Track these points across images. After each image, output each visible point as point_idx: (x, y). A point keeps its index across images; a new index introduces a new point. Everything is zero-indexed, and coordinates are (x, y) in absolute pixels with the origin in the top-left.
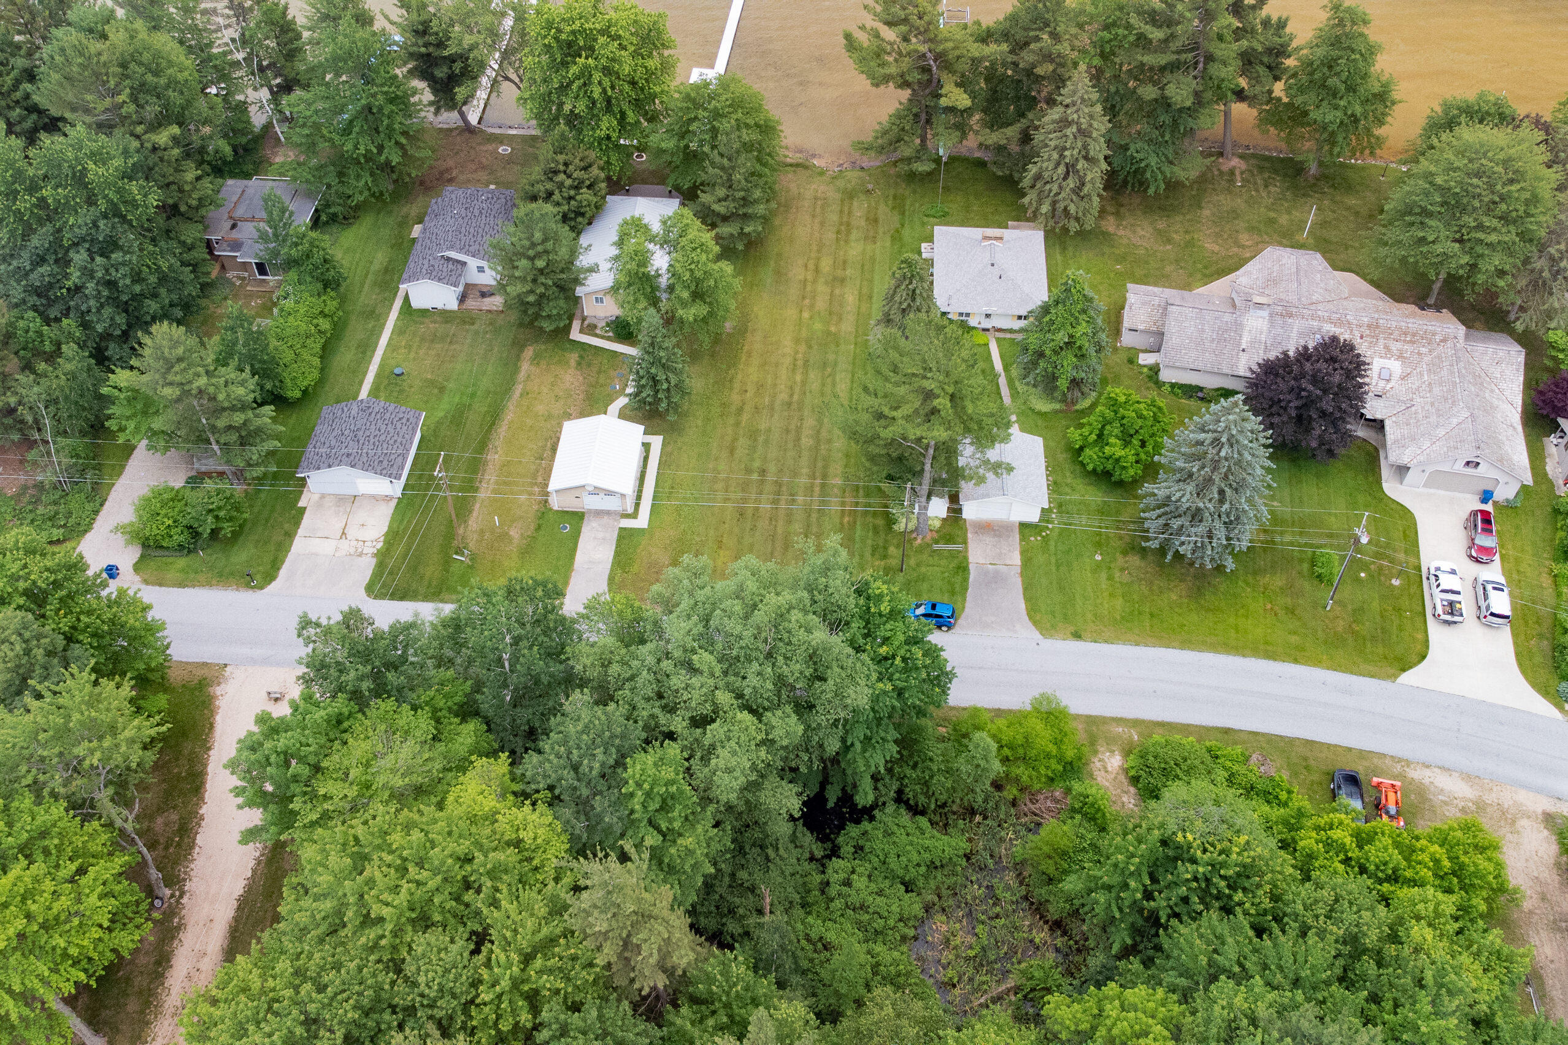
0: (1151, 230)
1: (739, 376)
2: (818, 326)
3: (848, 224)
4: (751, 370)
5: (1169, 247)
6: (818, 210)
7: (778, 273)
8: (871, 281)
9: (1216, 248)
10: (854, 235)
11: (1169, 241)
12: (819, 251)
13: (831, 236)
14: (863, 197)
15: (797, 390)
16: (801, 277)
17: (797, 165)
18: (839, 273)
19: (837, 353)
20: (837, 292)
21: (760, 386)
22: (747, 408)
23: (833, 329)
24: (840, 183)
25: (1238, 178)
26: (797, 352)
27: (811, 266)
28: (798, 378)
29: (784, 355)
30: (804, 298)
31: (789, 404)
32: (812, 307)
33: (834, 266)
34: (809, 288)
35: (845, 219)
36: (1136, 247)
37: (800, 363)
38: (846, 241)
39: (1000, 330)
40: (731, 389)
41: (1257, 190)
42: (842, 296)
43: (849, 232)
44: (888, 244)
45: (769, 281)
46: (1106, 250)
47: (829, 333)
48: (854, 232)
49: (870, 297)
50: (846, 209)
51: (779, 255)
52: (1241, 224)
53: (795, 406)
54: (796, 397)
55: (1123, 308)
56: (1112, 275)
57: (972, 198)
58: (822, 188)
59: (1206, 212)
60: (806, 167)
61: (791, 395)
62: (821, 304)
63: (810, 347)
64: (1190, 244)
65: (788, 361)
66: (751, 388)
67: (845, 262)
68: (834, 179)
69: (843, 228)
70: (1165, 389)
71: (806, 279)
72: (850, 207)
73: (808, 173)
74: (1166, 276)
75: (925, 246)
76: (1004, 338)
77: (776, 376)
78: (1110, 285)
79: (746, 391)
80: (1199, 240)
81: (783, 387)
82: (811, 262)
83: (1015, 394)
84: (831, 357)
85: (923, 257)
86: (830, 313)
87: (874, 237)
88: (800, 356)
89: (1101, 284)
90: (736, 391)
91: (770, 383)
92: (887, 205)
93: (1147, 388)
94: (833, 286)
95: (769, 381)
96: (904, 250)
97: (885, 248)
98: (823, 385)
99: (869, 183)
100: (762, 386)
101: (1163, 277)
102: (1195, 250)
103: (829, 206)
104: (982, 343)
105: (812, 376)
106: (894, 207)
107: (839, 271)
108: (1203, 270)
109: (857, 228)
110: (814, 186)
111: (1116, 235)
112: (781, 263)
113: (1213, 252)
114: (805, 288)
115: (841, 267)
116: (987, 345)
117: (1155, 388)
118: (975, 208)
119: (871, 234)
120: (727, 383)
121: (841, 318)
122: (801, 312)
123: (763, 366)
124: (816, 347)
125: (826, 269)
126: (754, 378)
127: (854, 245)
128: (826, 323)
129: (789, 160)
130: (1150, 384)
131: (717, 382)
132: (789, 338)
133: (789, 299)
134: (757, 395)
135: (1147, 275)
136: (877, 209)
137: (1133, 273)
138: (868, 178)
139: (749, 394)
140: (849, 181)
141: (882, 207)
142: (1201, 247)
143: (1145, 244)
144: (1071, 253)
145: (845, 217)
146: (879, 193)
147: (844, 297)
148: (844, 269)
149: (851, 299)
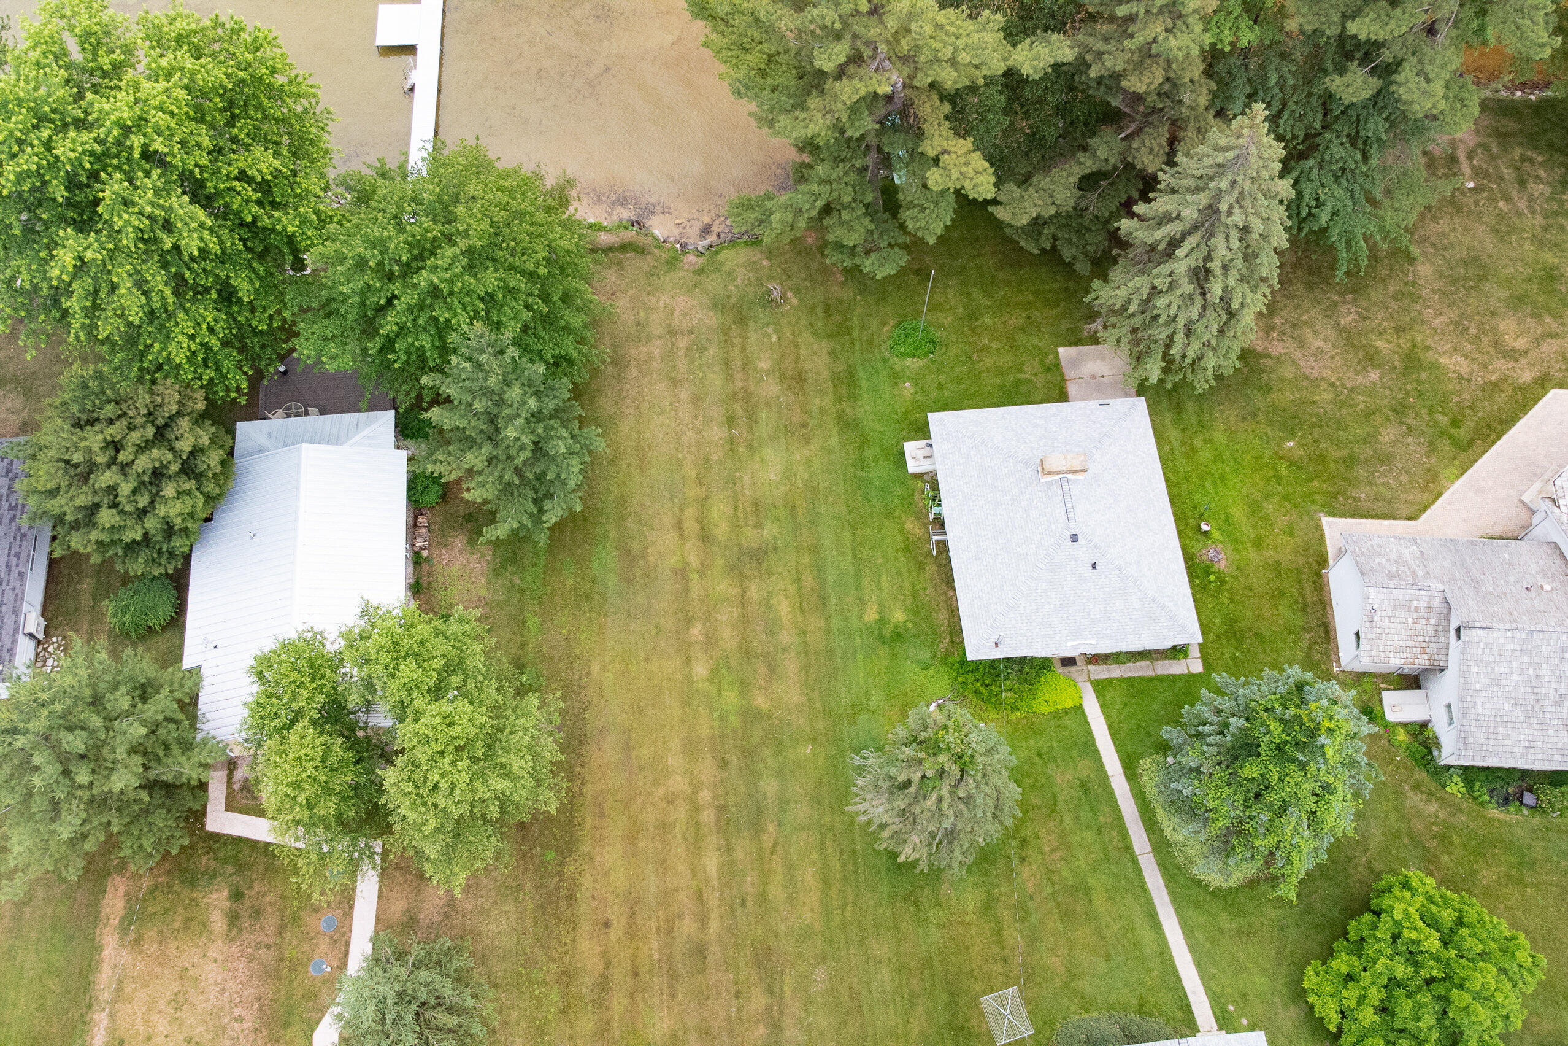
0: (1329, 332)
1: (586, 881)
2: (731, 698)
3: (747, 396)
4: (611, 855)
5: (1374, 375)
6: (682, 365)
7: (629, 556)
8: (815, 549)
9: (1463, 366)
10: (767, 421)
11: (1371, 358)
12: (699, 481)
13: (718, 433)
14: (763, 316)
15: (713, 899)
16: (673, 561)
17: (623, 247)
18: (751, 537)
19: (779, 773)
20: (754, 590)
21: (633, 902)
22: (618, 974)
23: (761, 701)
24: (714, 284)
25: (1465, 168)
26: (697, 787)
27: (691, 526)
28: (711, 863)
29: (671, 799)
30: (689, 621)
31: (700, 950)
32: (710, 640)
33: (736, 525)
34: (696, 590)
35: (739, 384)
36: (1315, 383)
37: (708, 816)
38: (751, 448)
39: (1095, 659)
40: (574, 923)
41: (1508, 199)
42: (766, 603)
43: (752, 417)
44: (834, 440)
45: (612, 581)
46: (1259, 401)
47: (750, 715)
48: (763, 414)
49: (823, 599)
50: (736, 354)
51: (622, 501)
52: (1498, 294)
53: (714, 954)
54: (714, 925)
55: (1322, 561)
56: (1283, 469)
57: (976, 293)
58: (681, 302)
59: (1425, 270)
60: (640, 251)
61: (703, 921)
62: (728, 637)
63: (724, 764)
64: (1411, 361)
65: (681, 813)
66: (616, 913)
67: (756, 504)
68: (700, 272)
69: (738, 407)
70: (1456, 787)
71: (686, 564)
72: (743, 349)
73: (645, 264)
74: (1385, 459)
75: (911, 448)
76: (1110, 681)
77: (663, 865)
78: (1286, 497)
79: (607, 924)
80: (1428, 348)
81: (683, 896)
82: (690, 513)
83: (1161, 846)
84: (770, 786)
85: (911, 470)
86: (748, 654)
87: (804, 425)
88: (705, 795)
89: (1267, 497)
90: (585, 927)
91: (653, 889)
92: (814, 334)
93: (1416, 787)
94: (742, 577)
95: (652, 885)
96: (868, 453)
97: (829, 452)
98: (765, 877)
99: (771, 278)
100: (637, 901)
101: (1382, 462)
102: (1424, 376)
103: (702, 350)
104: (1069, 704)
105: (739, 854)
106: (829, 336)
107: (749, 532)
108: (1452, 431)
109: (767, 405)
110: (664, 299)
111: (1269, 356)
112: (630, 523)
113: (1460, 378)
114: (687, 591)
115: (751, 520)
116: (1079, 709)
117: (1433, 786)
118: (988, 320)
119: (797, 419)
120: (564, 904)
121: (772, 669)
122: (688, 660)
123: (631, 838)
124: (734, 761)
125: (721, 530)
126: (620, 879)
127: (768, 452)
128: (744, 688)
129: (604, 238)
130: (1420, 775)
131: (542, 908)
132: (675, 744)
133: (659, 630)
134: (633, 932)
135: (1350, 461)
136: (797, 346)
137: (1321, 459)
138: (765, 263)
139: (614, 934)
140: (731, 276)
141: (806, 338)
142: (1434, 367)
143: (1327, 373)
144: (1194, 420)
145: (739, 376)
146: (795, 301)
147: (770, 607)
148: (758, 525)
149: (784, 608)
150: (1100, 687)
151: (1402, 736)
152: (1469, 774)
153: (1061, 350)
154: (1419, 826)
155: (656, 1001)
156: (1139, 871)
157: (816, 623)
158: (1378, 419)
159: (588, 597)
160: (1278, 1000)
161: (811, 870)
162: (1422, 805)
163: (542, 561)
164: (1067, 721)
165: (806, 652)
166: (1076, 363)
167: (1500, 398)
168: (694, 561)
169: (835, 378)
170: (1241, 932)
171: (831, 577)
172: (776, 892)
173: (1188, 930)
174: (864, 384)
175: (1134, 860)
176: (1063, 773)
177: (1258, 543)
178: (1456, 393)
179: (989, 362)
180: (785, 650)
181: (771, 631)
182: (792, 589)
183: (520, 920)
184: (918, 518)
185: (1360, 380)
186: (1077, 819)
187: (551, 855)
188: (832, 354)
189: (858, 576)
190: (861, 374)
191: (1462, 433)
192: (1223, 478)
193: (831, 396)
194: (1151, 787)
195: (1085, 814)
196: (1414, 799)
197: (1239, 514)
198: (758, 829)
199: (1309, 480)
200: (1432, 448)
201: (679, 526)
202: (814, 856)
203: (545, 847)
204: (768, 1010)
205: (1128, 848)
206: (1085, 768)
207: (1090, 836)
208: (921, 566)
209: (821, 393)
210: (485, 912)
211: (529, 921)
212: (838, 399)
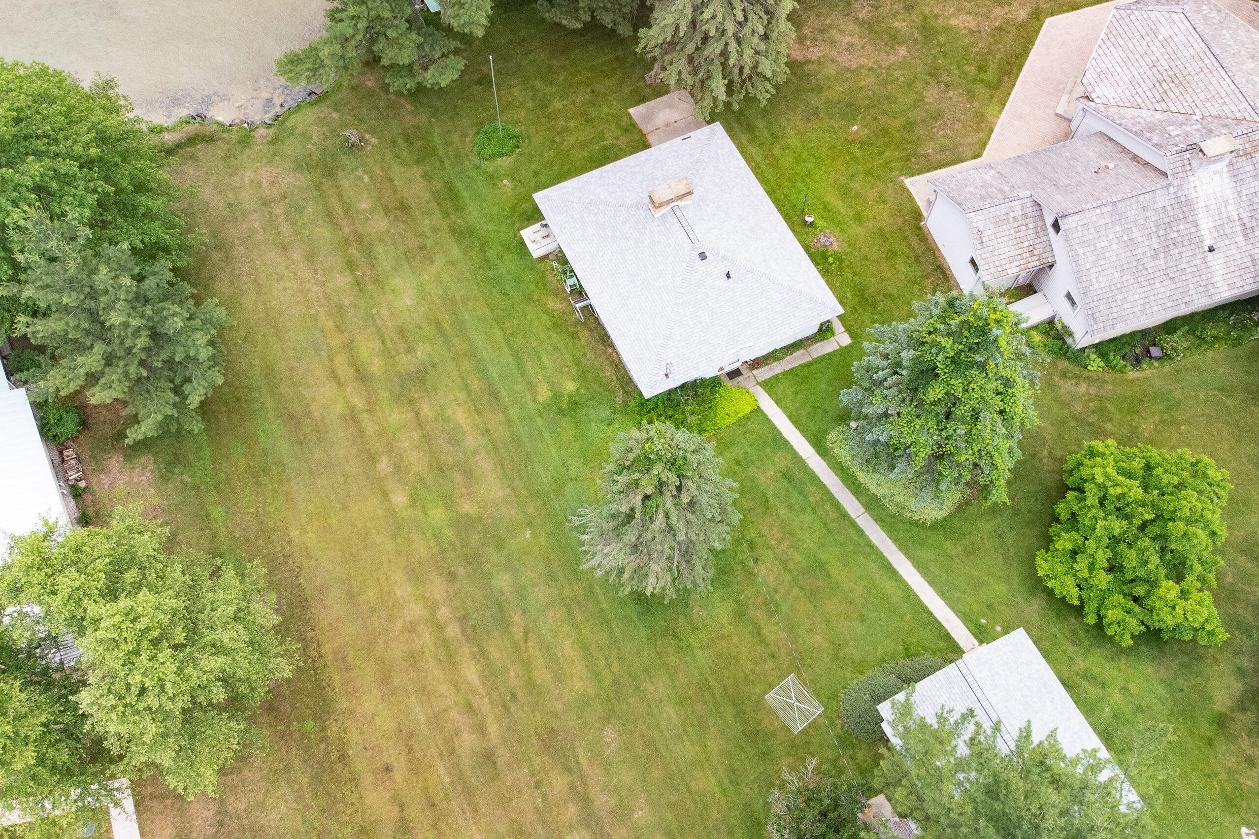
0: (852, 27)
1: (354, 736)
2: (438, 515)
3: (359, 238)
5: (902, 51)
8: (472, 354)
9: (971, 22)
10: (385, 256)
11: (895, 39)
12: (340, 329)
13: (343, 280)
14: (350, 163)
15: (484, 705)
16: (339, 408)
17: (191, 141)
18: (406, 363)
19: (507, 566)
20: (426, 410)
21: (407, 738)
22: (414, 812)
23: (468, 507)
24: (291, 147)
26: (432, 607)
27: (345, 371)
28: (471, 672)
29: (411, 628)
30: (373, 459)
31: (488, 757)
32: (399, 469)
33: (388, 355)
34: (370, 429)
35: (347, 230)
36: (856, 72)
37: (453, 631)
38: (379, 282)
39: (756, 363)
40: (354, 779)
42: (442, 417)
43: (369, 256)
44: (455, 252)
45: (284, 447)
46: (816, 101)
47: (462, 524)
48: (379, 249)
49: (495, 395)
50: (334, 202)
51: (269, 371)
53: (503, 756)
54: (493, 729)
55: (918, 215)
56: (856, 150)
57: (539, 84)
58: (266, 173)
60: (210, 139)
61: (481, 730)
62: (416, 460)
63: (452, 577)
64: (928, 30)
65: (426, 637)
66: (393, 755)
67: (401, 332)
68: (274, 141)
69: (353, 251)
70: (1095, 363)
71: (353, 409)
72: (340, 197)
73: (219, 149)
74: (937, 116)
75: (529, 234)
76: (776, 378)
77: (425, 693)
78: (867, 173)
79: (388, 769)
80: (937, 16)
81: (453, 714)
82: (341, 362)
83: (872, 504)
84: (503, 581)
85: (536, 254)
86: (442, 470)
87: (423, 247)
88: (444, 613)
89: (852, 177)
90: (367, 779)
91: (422, 718)
92: (404, 163)
93: (1064, 375)
94: (411, 401)
95: (420, 715)
96: (490, 253)
97: (453, 263)
98: (527, 665)
99: (345, 126)
100: (411, 736)
101: (935, 119)
102: (942, 39)
103: (300, 210)
104: (748, 410)
105: (495, 653)
106: (418, 162)
107: (403, 359)
108: (982, 76)
109: (381, 240)
110: (248, 175)
111: (810, 61)
112: (286, 390)
113: (971, 32)
114: (362, 431)
115: (402, 347)
116: (758, 411)
117: (1077, 370)
118: (557, 104)
119: (413, 243)
120: (338, 767)
121: (468, 474)
122: (385, 495)
123: (385, 679)
124: (461, 571)
125: (376, 366)
126: (386, 722)
127: (396, 282)
128: (448, 500)
129: (169, 138)
130: (1063, 364)
131: (317, 779)
132: (398, 576)
133: (345, 476)
134: (416, 767)
135: (909, 126)
136: (391, 180)
137: (885, 132)
138: (335, 115)
139: (398, 776)
140: (306, 137)
141: (397, 170)
142: (947, 29)
143: (863, 61)
144: (766, 134)
145: (343, 222)
146: (374, 141)
147: (447, 420)
148: (410, 350)
149: (461, 416)
150: (768, 385)
151: (1037, 338)
152: (1102, 349)
153: (632, 111)
154: (1078, 408)
155: (460, 821)
156: (861, 533)
157: (495, 420)
158: (919, 85)
159: (265, 470)
160: (1019, 599)
161: (567, 644)
162: (1074, 389)
163: (207, 452)
164: (750, 425)
165: (495, 448)
166: (649, 117)
167: (1009, 38)
168: (358, 402)
169: (436, 196)
170: (967, 553)
171: (495, 373)
172: (543, 676)
173: (922, 568)
174: (465, 194)
175: (854, 524)
176: (764, 472)
177: (858, 218)
178: (973, 44)
179: (572, 139)
180: (474, 453)
181: (455, 440)
182: (462, 396)
183: (299, 798)
184: (556, 295)
185: (892, 58)
186: (790, 507)
187: (310, 725)
188: (426, 176)
189: (520, 363)
190: (459, 185)
191: (991, 75)
192: (809, 174)
193: (438, 214)
194: (844, 454)
195: (796, 498)
196: (1066, 387)
197: (833, 199)
198: (504, 623)
199: (881, 153)
200: (971, 95)
201: (333, 375)
202: (567, 628)
203: (301, 720)
204: (572, 787)
205: (845, 516)
206: (782, 461)
207: (807, 518)
208: (574, 336)
209: (428, 213)
210: (261, 806)
211: (308, 795)
212: (446, 215)
